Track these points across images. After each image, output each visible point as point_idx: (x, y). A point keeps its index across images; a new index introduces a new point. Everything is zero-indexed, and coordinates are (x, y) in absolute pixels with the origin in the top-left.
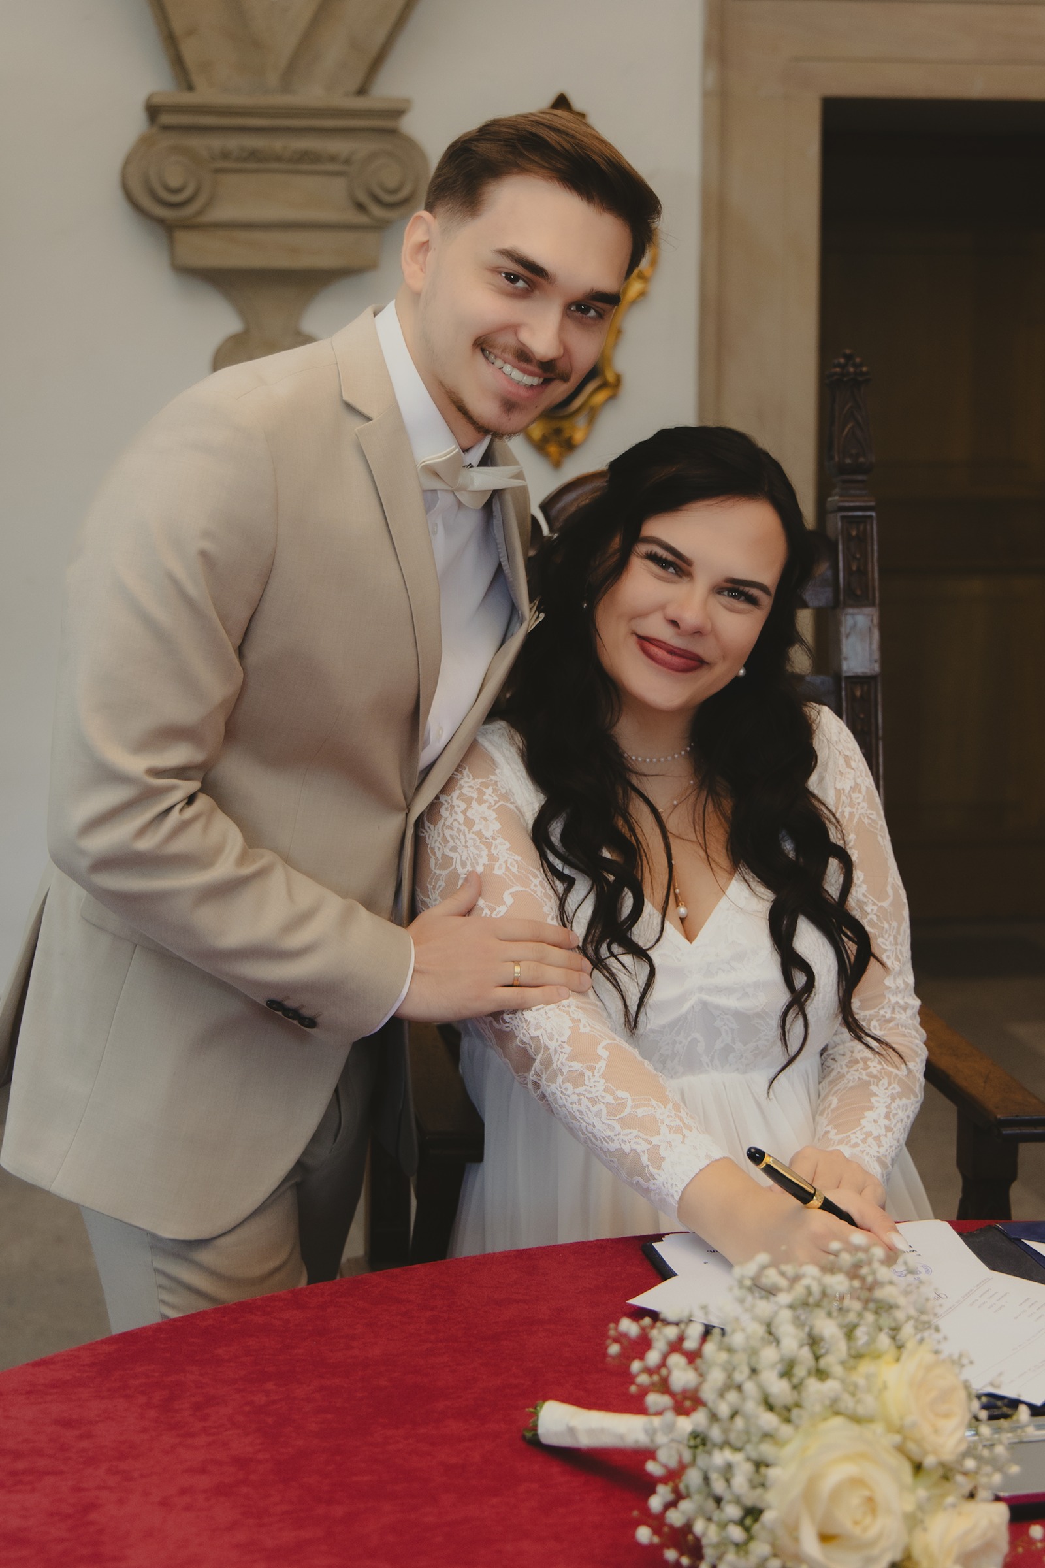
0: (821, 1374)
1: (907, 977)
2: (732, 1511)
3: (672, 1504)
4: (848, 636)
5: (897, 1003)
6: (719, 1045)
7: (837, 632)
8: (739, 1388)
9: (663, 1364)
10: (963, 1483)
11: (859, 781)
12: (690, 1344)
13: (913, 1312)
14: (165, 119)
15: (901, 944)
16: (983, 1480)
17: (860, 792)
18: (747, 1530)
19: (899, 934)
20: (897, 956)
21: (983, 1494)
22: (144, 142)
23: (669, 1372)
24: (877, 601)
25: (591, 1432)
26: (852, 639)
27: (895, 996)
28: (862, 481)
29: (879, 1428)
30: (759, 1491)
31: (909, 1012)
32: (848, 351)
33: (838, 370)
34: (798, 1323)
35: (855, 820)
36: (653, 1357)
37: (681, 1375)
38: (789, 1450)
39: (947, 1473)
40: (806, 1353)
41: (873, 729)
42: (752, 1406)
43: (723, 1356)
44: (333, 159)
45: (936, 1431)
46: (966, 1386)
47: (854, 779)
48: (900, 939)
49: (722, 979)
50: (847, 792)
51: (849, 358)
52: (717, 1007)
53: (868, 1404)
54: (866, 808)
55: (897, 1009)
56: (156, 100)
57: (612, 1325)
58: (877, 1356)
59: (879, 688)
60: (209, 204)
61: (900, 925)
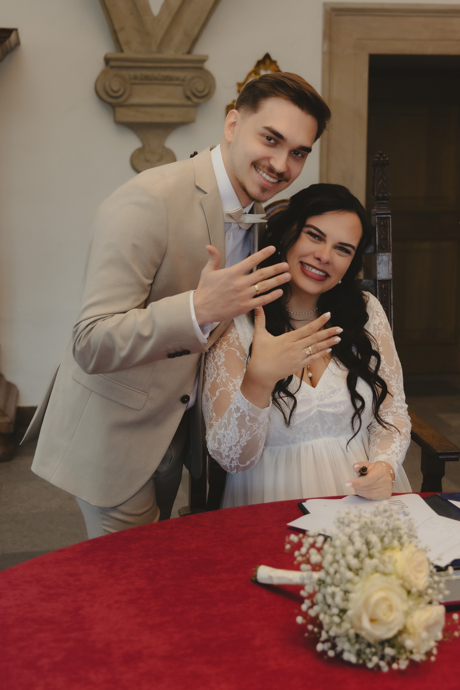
0: (371, 556)
1: (402, 396)
2: (335, 611)
3: (311, 607)
4: (380, 264)
5: (398, 406)
6: (326, 427)
7: (376, 263)
8: (338, 562)
9: (308, 552)
10: (427, 599)
11: (382, 320)
12: (318, 545)
13: (407, 530)
14: (112, 63)
15: (399, 383)
16: (435, 597)
17: (382, 325)
18: (341, 617)
19: (399, 379)
20: (397, 388)
21: (435, 603)
22: (104, 73)
23: (310, 556)
24: (391, 251)
25: (278, 578)
26: (381, 265)
27: (397, 403)
28: (386, 203)
29: (394, 577)
30: (345, 603)
31: (403, 409)
32: (380, 152)
33: (376, 159)
34: (361, 536)
35: (381, 335)
36: (304, 550)
37: (315, 557)
38: (358, 586)
39: (420, 595)
40: (364, 548)
41: (389, 300)
42: (343, 569)
43: (331, 550)
44: (178, 79)
45: (417, 578)
46: (428, 560)
47: (380, 320)
48: (399, 381)
49: (326, 401)
50: (377, 325)
51: (381, 154)
52: (325, 412)
53: (390, 568)
54: (385, 331)
55: (398, 408)
56: (108, 56)
57: (287, 537)
58: (393, 549)
59: (392, 284)
60: (129, 96)
61: (399, 376)
